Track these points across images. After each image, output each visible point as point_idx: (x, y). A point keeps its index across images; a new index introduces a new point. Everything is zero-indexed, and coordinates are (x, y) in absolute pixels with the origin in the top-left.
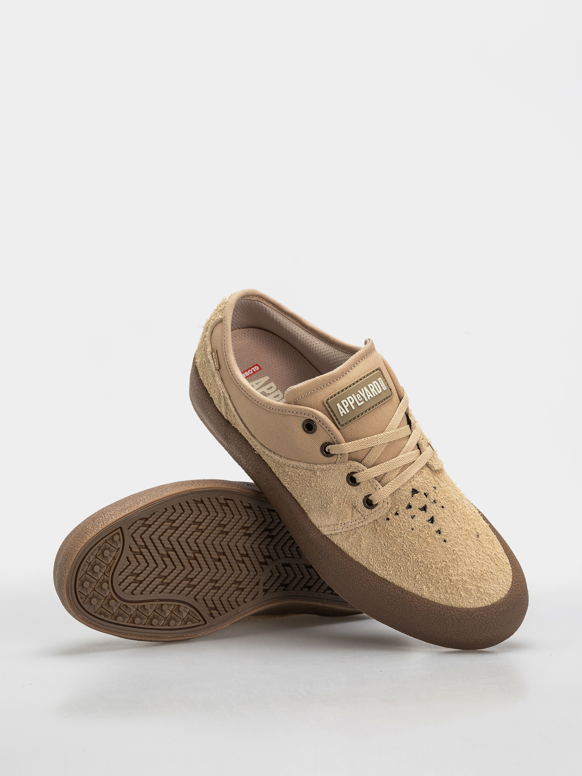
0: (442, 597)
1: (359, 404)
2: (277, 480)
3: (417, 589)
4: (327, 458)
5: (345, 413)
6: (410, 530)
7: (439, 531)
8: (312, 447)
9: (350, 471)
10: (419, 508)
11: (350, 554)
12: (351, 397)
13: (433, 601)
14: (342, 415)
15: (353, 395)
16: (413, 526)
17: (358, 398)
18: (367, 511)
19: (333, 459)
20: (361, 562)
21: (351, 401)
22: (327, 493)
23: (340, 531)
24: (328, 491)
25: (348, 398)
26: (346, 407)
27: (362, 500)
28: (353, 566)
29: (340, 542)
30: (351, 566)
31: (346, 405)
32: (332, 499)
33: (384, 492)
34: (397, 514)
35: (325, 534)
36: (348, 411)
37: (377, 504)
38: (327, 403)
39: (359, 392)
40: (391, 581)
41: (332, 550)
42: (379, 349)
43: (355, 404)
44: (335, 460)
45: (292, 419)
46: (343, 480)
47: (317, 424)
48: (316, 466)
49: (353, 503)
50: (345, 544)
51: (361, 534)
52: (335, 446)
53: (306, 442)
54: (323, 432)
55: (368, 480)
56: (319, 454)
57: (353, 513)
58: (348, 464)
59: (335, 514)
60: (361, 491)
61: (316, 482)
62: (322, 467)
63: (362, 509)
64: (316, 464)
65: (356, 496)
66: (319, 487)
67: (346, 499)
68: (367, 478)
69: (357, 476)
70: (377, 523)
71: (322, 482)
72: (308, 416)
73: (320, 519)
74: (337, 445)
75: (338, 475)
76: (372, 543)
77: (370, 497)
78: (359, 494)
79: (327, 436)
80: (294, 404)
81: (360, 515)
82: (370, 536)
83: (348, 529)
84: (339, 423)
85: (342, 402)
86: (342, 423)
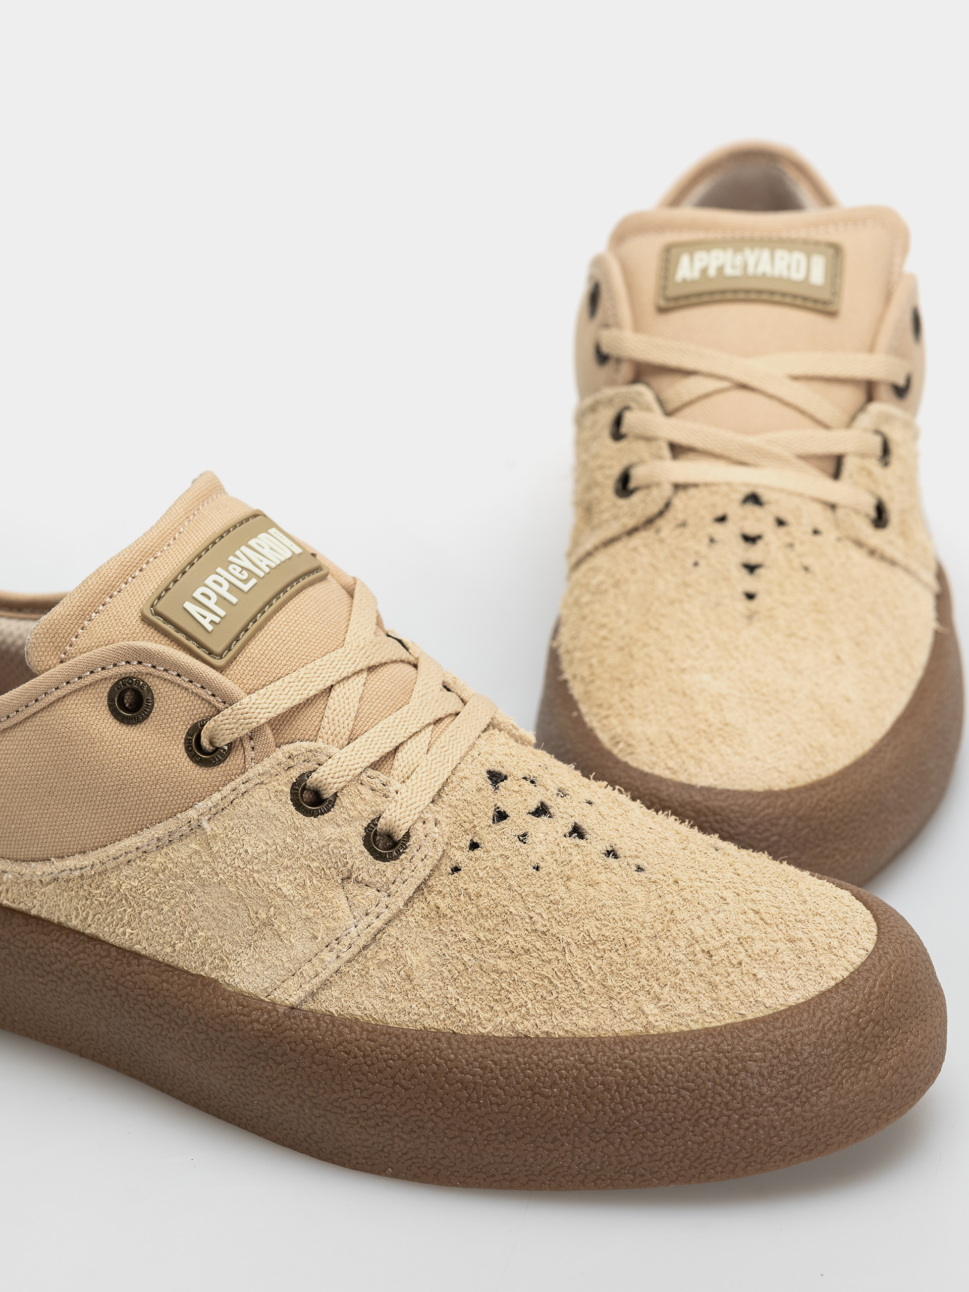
0: (706, 1004)
1: (246, 588)
2: (95, 946)
3: (623, 1020)
4: (215, 769)
5: (217, 620)
6: (531, 870)
7: (612, 851)
8: (162, 758)
9: (295, 774)
10: (528, 811)
11: (389, 1020)
12: (214, 577)
13: (686, 1029)
14: (210, 628)
15: (219, 570)
16: (536, 860)
17: (236, 573)
18: (389, 868)
19: (234, 761)
20: (429, 1023)
21: (221, 585)
22: (255, 875)
23: (335, 966)
24: (256, 868)
25: (209, 581)
26: (211, 604)
27: (360, 842)
28: (412, 1044)
29: (346, 1001)
30: (407, 1048)
31: (210, 598)
32: (275, 884)
33: (414, 795)
34: (474, 846)
35: (293, 1000)
36: (222, 613)
37: (407, 835)
38: (157, 614)
39: (231, 558)
40: (538, 1032)
41: (332, 1035)
42: (233, 488)
43: (233, 588)
44: (239, 761)
45: (74, 706)
46: (283, 810)
47: (151, 680)
48: (192, 813)
49: (340, 865)
50: (364, 998)
51: (398, 944)
52: (225, 718)
53: (138, 752)
54: (176, 696)
55: (357, 779)
56: (189, 768)
57: (350, 897)
58: (280, 754)
59: (299, 924)
60: (347, 817)
61: (210, 860)
62: (210, 804)
63: (372, 872)
64: (191, 807)
65: (341, 840)
66: (226, 871)
67: (316, 864)
68: (351, 773)
69: (318, 780)
70: (429, 892)
71: (227, 851)
72: (116, 669)
73: (262, 969)
74: (229, 710)
75: (264, 804)
76: (439, 953)
77: (381, 825)
78: (346, 829)
79: (190, 703)
80: (62, 662)
81: (371, 892)
82: (425, 936)
83: (355, 949)
84: (210, 653)
85: (197, 594)
86: (218, 649)
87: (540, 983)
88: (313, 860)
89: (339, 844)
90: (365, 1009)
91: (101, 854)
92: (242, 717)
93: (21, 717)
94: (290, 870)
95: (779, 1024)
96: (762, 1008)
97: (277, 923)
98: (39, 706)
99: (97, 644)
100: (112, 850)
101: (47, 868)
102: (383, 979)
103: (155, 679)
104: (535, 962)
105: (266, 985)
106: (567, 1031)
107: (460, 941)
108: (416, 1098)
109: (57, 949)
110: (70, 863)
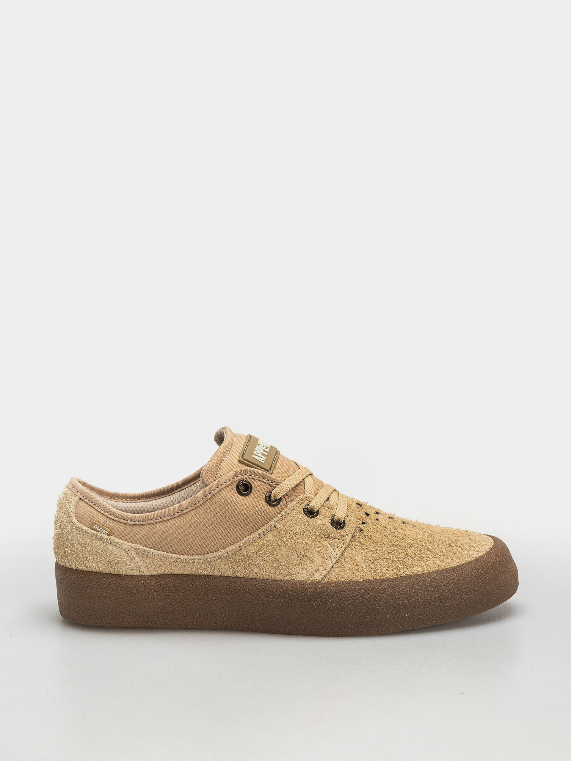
3: (430, 567)
4: (277, 507)
6: (384, 528)
7: (404, 522)
8: (258, 505)
9: (303, 505)
10: (374, 513)
12: (256, 448)
14: (263, 462)
16: (384, 525)
18: (342, 531)
19: (283, 503)
20: (368, 577)
21: (260, 450)
22: (297, 540)
23: (331, 565)
24: (297, 538)
25: (256, 450)
26: (260, 455)
27: (330, 524)
29: (337, 576)
32: (305, 542)
34: (364, 523)
35: (320, 579)
36: (265, 458)
37: (344, 521)
40: (404, 575)
44: (284, 503)
45: (225, 493)
46: (303, 517)
47: (250, 480)
48: (272, 523)
49: (325, 533)
50: (343, 574)
51: (351, 555)
52: (279, 488)
53: (250, 504)
54: (259, 484)
55: (323, 505)
56: (268, 507)
57: (330, 543)
58: (298, 499)
59: (316, 554)
60: (324, 517)
61: (280, 538)
62: (278, 519)
63: (336, 534)
64: (271, 521)
65: (324, 525)
66: (287, 540)
67: (317, 533)
68: (321, 503)
69: (312, 506)
70: (356, 538)
71: (286, 534)
72: (238, 478)
73: (306, 571)
74: (279, 486)
75: (296, 516)
76: (365, 556)
77: (335, 518)
78: (324, 521)
79: (264, 486)
80: (215, 480)
81: (337, 540)
82: (358, 551)
83: (337, 559)
84: (266, 470)
85: (255, 453)
86: (268, 469)
87: (401, 560)
88: (316, 532)
89: (323, 526)
90: (345, 577)
91: (240, 543)
92: (284, 488)
93: (205, 500)
94: (309, 537)
95: (479, 561)
96: (472, 558)
97: (308, 555)
98: (211, 495)
99: (227, 472)
100: (244, 541)
101: (218, 553)
102: (348, 567)
103: (251, 479)
104: (397, 554)
105: (308, 576)
106: (414, 573)
107: (370, 551)
108: (370, 602)
109: (222, 584)
110: (228, 549)
